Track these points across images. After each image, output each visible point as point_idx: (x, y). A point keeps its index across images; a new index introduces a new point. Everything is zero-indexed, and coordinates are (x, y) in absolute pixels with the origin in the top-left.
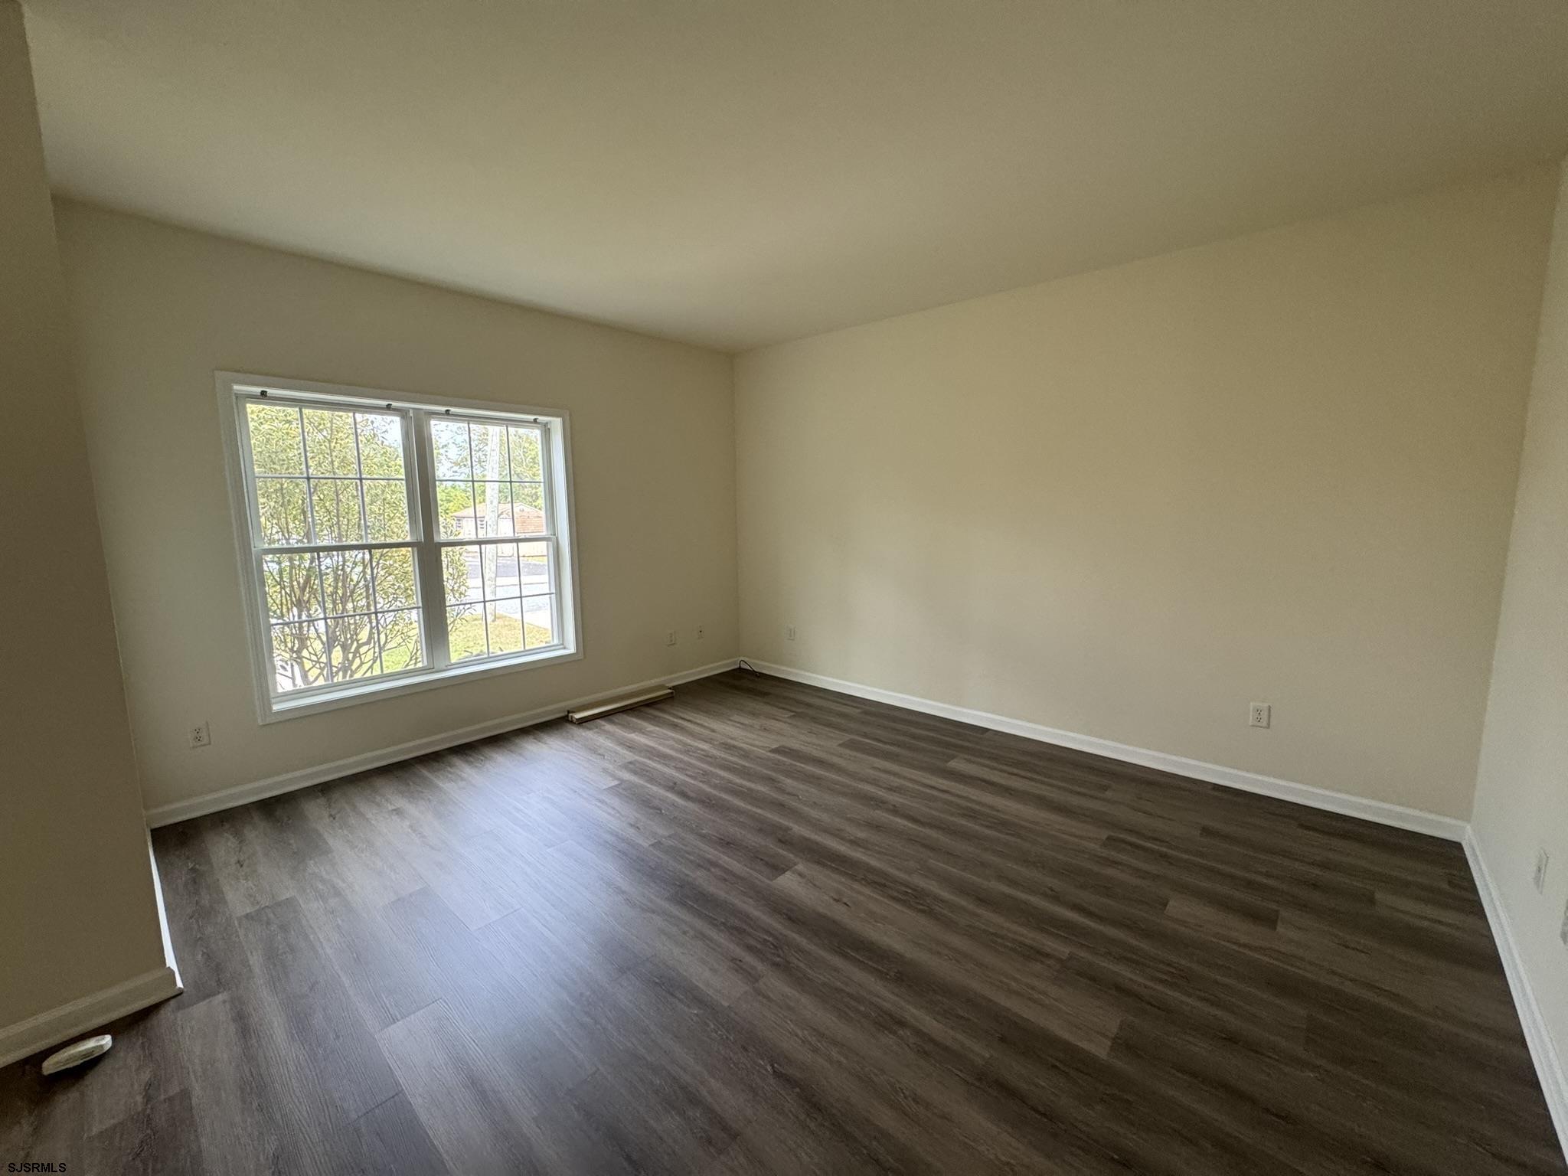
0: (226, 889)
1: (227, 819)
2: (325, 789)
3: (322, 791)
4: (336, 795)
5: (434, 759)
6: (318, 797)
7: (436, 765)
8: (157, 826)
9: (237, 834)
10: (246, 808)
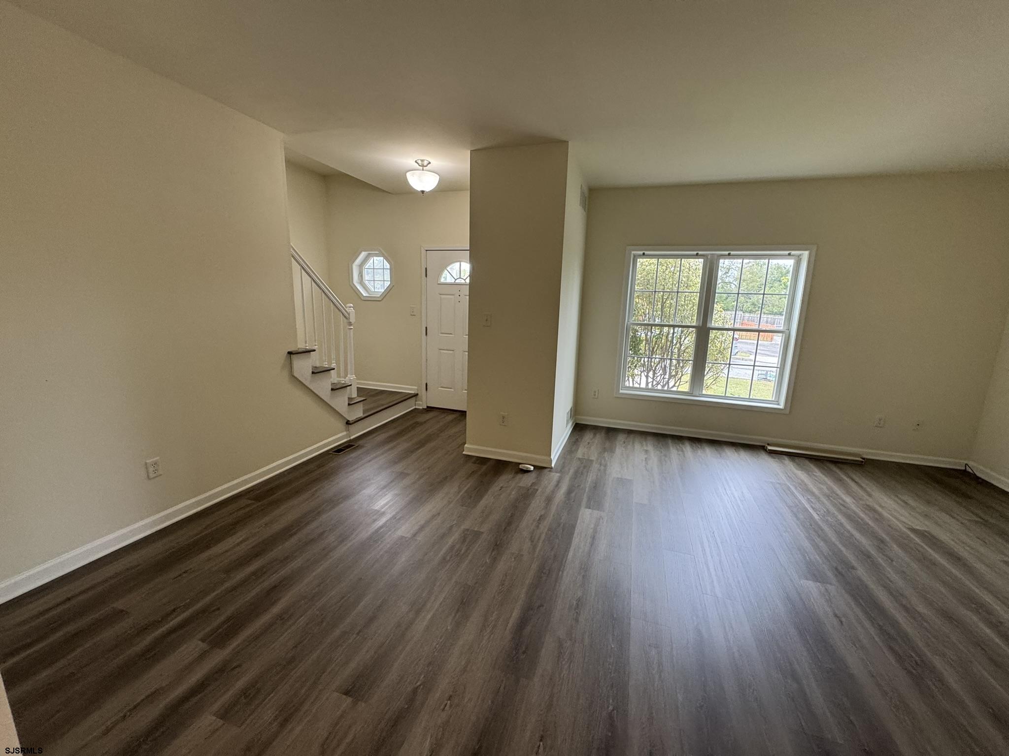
0: (580, 448)
1: (596, 428)
2: (630, 432)
3: (628, 432)
4: (632, 436)
5: (679, 439)
6: (625, 434)
7: (676, 441)
8: (578, 422)
9: (595, 434)
10: (603, 428)
